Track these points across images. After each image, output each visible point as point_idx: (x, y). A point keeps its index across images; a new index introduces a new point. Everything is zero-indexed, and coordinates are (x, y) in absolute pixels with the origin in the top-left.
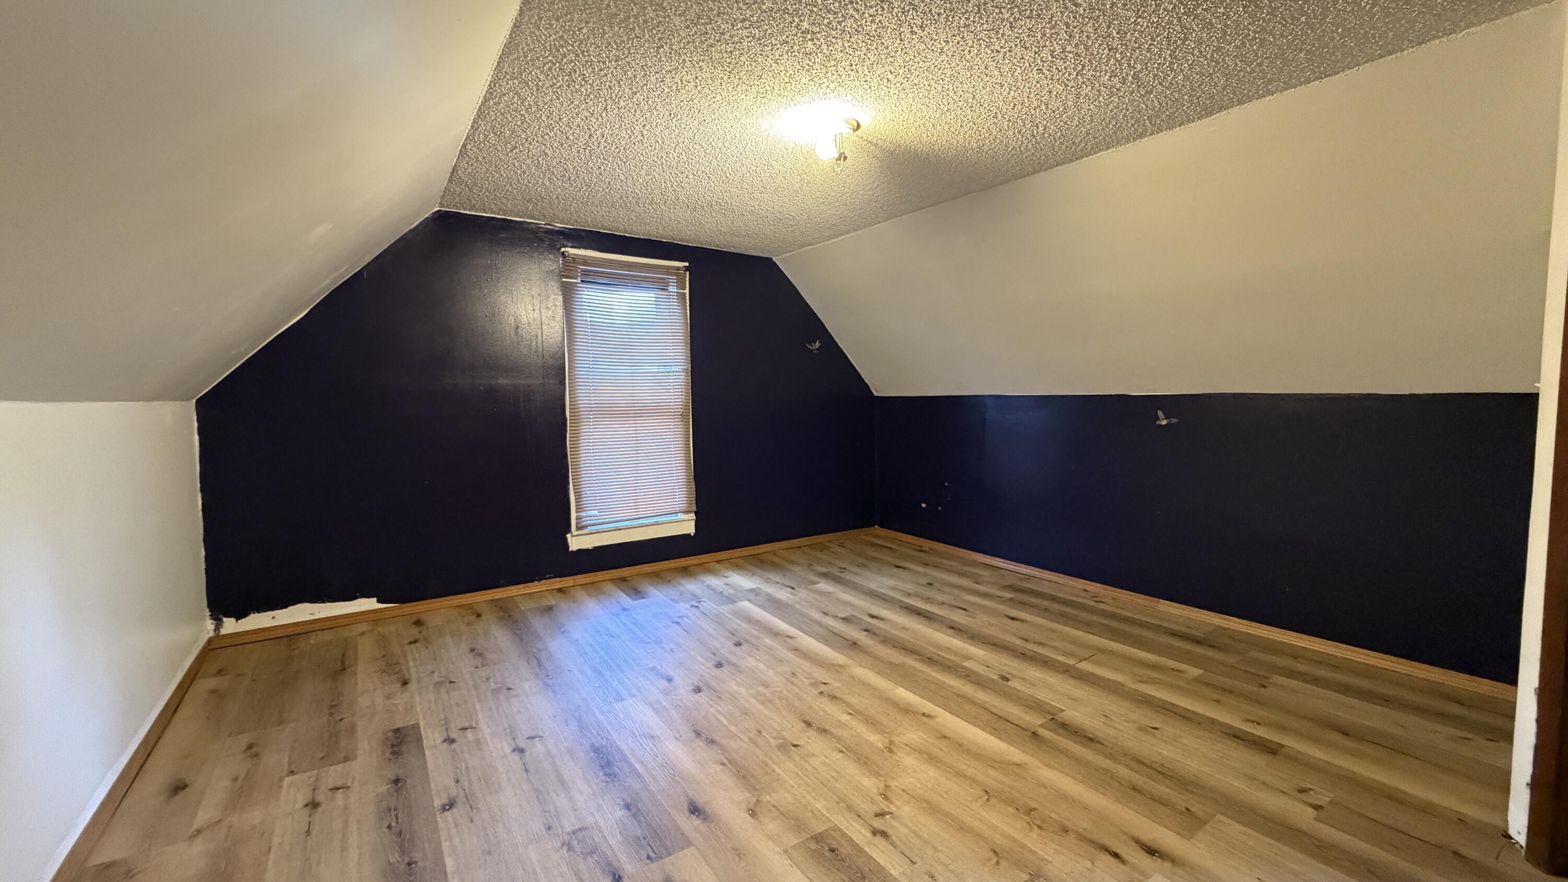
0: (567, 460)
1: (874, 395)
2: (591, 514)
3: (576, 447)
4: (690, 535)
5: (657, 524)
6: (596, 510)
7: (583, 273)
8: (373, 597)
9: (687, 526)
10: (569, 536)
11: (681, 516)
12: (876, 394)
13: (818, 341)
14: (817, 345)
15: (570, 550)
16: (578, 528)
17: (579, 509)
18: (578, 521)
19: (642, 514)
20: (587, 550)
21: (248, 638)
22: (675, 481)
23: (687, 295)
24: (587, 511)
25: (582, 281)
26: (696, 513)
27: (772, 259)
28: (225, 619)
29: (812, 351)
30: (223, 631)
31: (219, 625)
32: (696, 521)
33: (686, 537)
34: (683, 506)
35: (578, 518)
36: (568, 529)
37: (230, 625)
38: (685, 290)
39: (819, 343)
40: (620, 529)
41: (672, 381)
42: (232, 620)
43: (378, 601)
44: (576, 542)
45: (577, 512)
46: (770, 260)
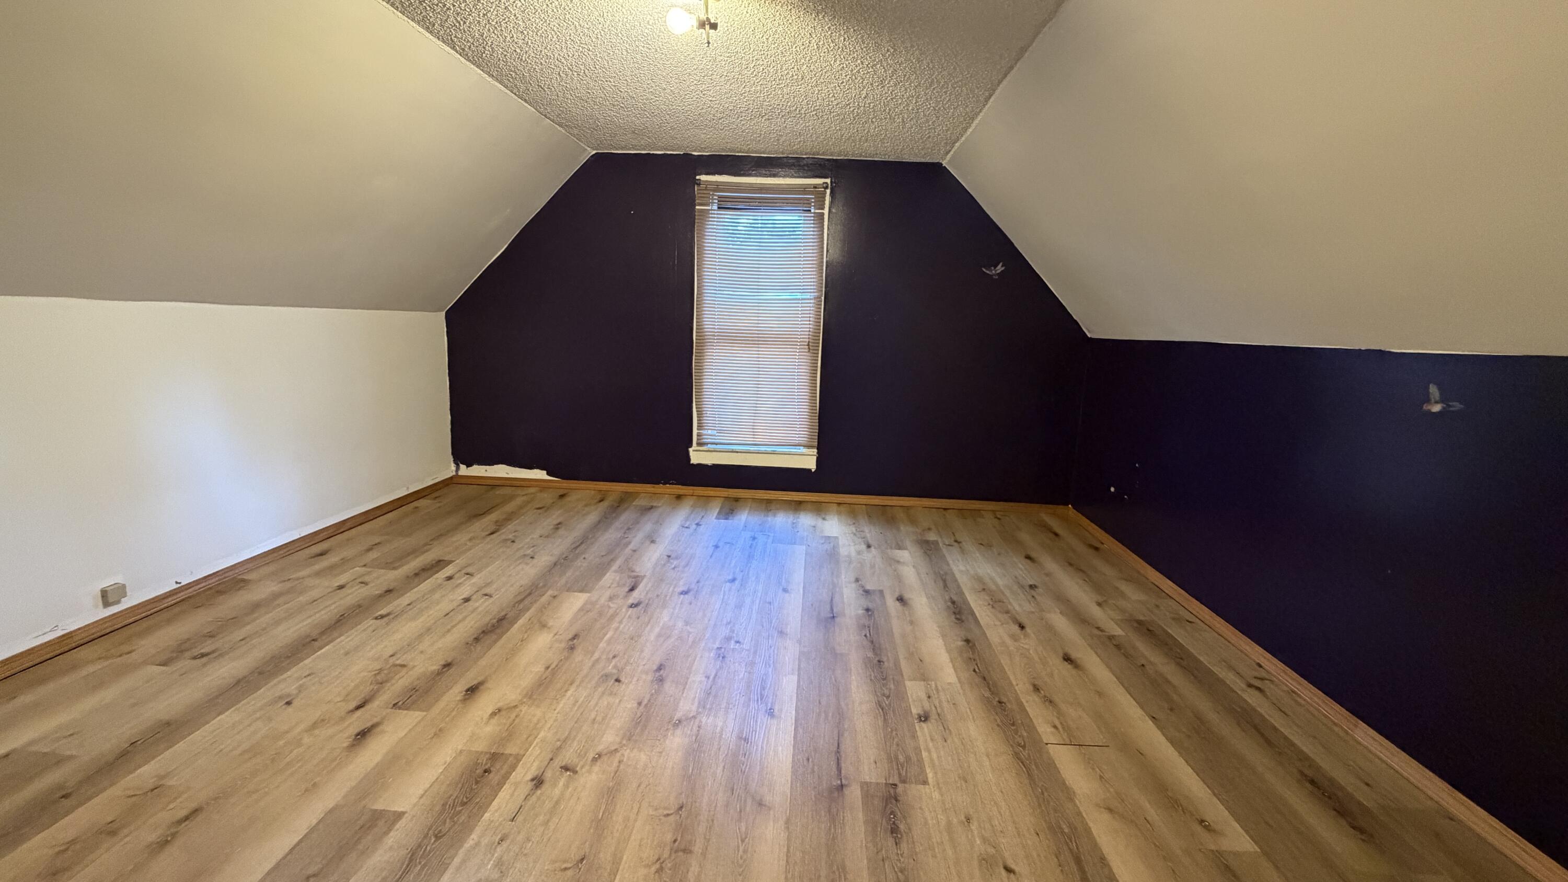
0: (692, 380)
1: (1087, 336)
2: (709, 434)
3: (700, 369)
4: (810, 470)
5: (773, 453)
6: (715, 430)
7: (720, 199)
8: (544, 470)
9: (808, 461)
10: (690, 450)
11: (803, 450)
12: (1089, 335)
13: (1001, 264)
14: (1000, 268)
15: (692, 462)
16: (699, 444)
17: (700, 427)
18: (699, 437)
19: (758, 441)
20: (706, 466)
21: (474, 481)
22: (797, 413)
23: (826, 217)
24: (707, 429)
25: (719, 208)
26: (817, 449)
27: (942, 164)
28: (461, 465)
29: (992, 276)
30: (460, 473)
31: (458, 469)
32: (817, 458)
33: (806, 471)
34: (804, 439)
35: (699, 435)
36: (690, 444)
37: (464, 470)
38: (823, 209)
39: (1002, 266)
40: (737, 452)
41: (800, 309)
42: (465, 466)
43: (548, 474)
44: (697, 457)
45: (698, 429)
46: (938, 166)
